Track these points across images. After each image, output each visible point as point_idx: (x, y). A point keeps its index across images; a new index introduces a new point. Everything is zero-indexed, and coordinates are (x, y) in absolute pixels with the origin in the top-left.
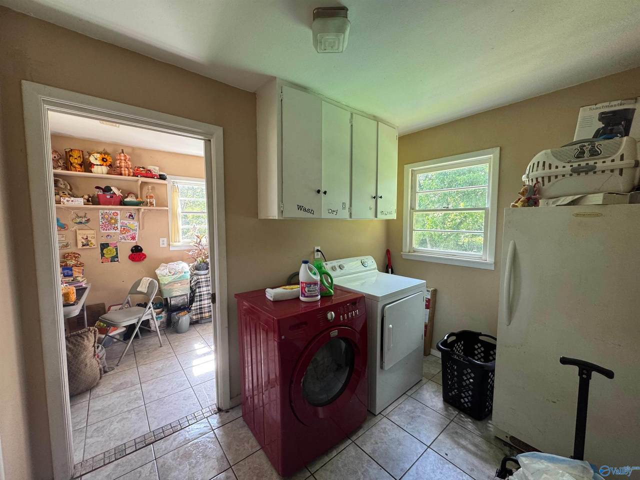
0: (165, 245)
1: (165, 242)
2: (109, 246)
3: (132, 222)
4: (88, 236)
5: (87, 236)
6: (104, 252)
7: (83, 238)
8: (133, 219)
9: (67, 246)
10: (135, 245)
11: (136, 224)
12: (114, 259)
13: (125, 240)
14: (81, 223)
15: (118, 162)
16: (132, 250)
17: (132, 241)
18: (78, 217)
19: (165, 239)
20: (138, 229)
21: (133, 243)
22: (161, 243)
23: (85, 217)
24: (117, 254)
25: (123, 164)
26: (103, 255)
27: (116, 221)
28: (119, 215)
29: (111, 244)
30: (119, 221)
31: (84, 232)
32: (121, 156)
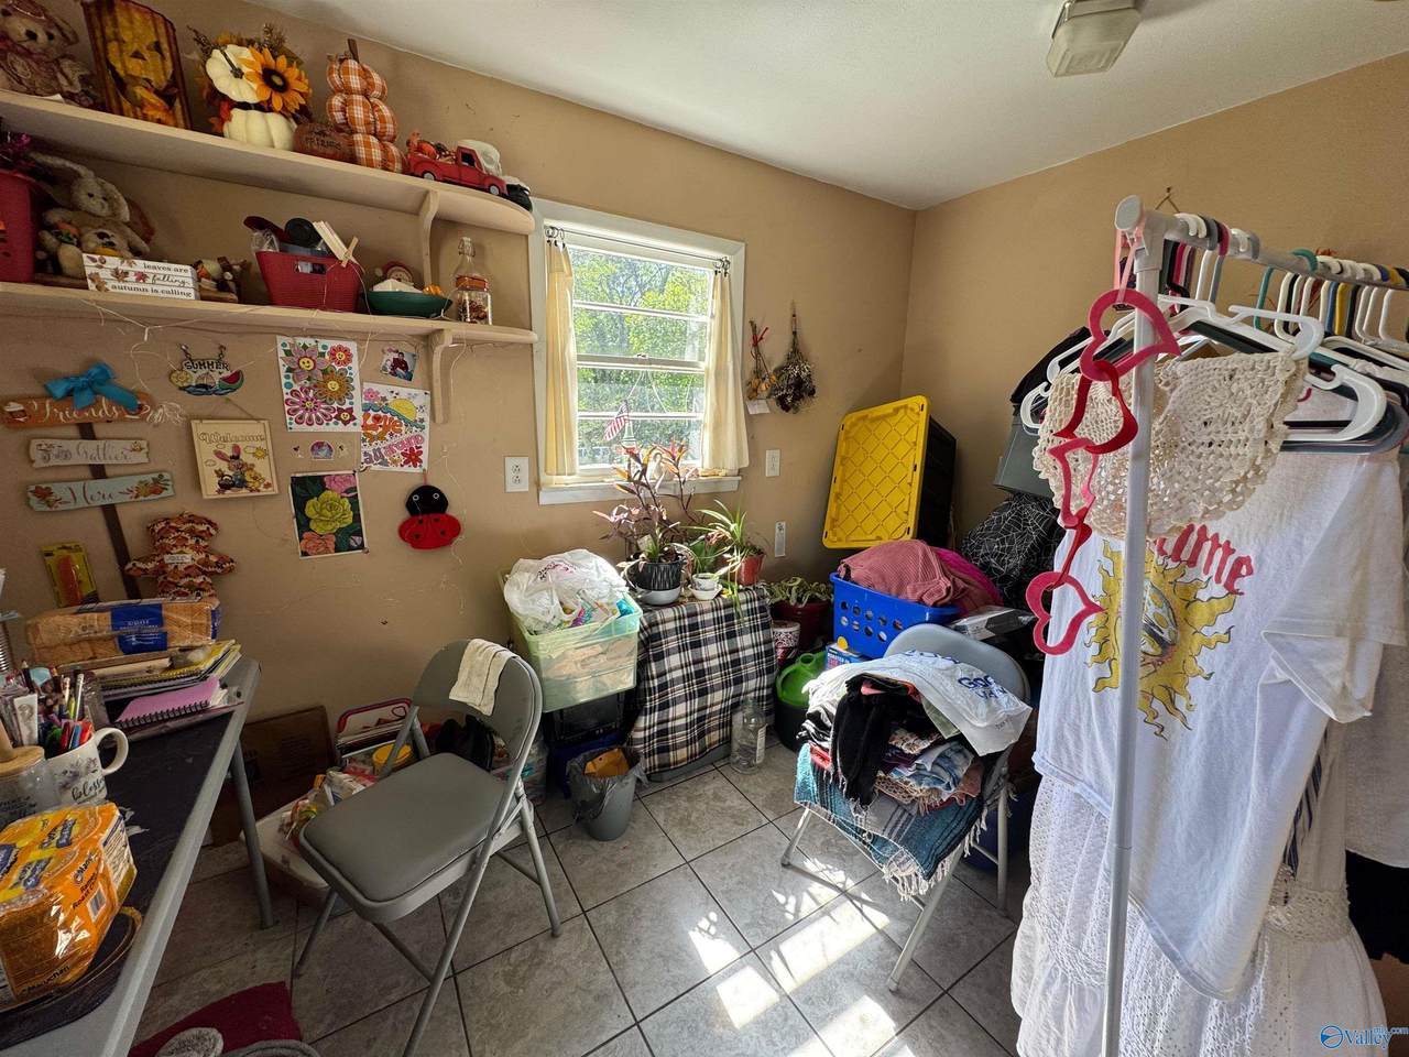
0: (524, 487)
1: (525, 475)
2: (324, 489)
3: (404, 392)
4: (242, 445)
5: (236, 448)
6: (310, 510)
7: (219, 454)
8: (409, 377)
9: (157, 487)
10: (419, 482)
11: (421, 398)
12: (348, 538)
13: (384, 463)
14: (203, 389)
15: (337, 101)
16: (410, 505)
17: (409, 469)
18: (190, 361)
19: (524, 463)
20: (427, 424)
21: (412, 475)
22: (510, 475)
23: (220, 362)
24: (357, 518)
25: (359, 113)
26: (304, 524)
27: (346, 389)
28: (355, 359)
29: (333, 478)
30: (356, 383)
31: (222, 428)
32: (347, 71)
